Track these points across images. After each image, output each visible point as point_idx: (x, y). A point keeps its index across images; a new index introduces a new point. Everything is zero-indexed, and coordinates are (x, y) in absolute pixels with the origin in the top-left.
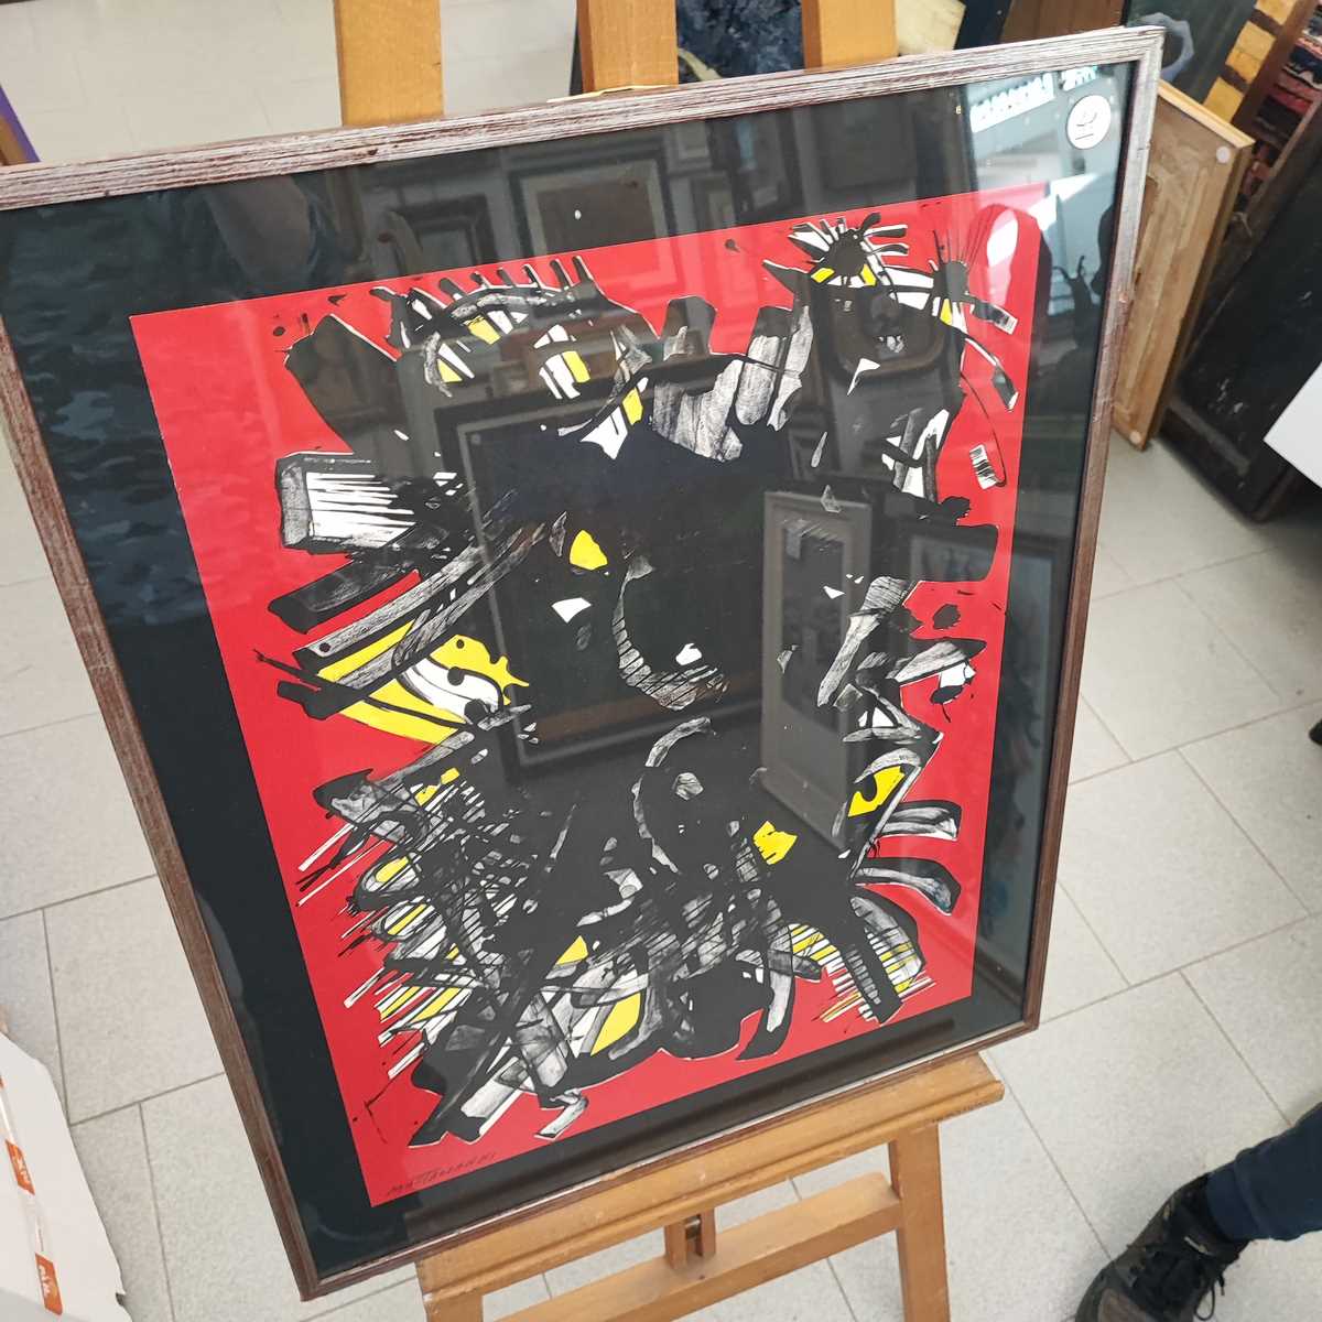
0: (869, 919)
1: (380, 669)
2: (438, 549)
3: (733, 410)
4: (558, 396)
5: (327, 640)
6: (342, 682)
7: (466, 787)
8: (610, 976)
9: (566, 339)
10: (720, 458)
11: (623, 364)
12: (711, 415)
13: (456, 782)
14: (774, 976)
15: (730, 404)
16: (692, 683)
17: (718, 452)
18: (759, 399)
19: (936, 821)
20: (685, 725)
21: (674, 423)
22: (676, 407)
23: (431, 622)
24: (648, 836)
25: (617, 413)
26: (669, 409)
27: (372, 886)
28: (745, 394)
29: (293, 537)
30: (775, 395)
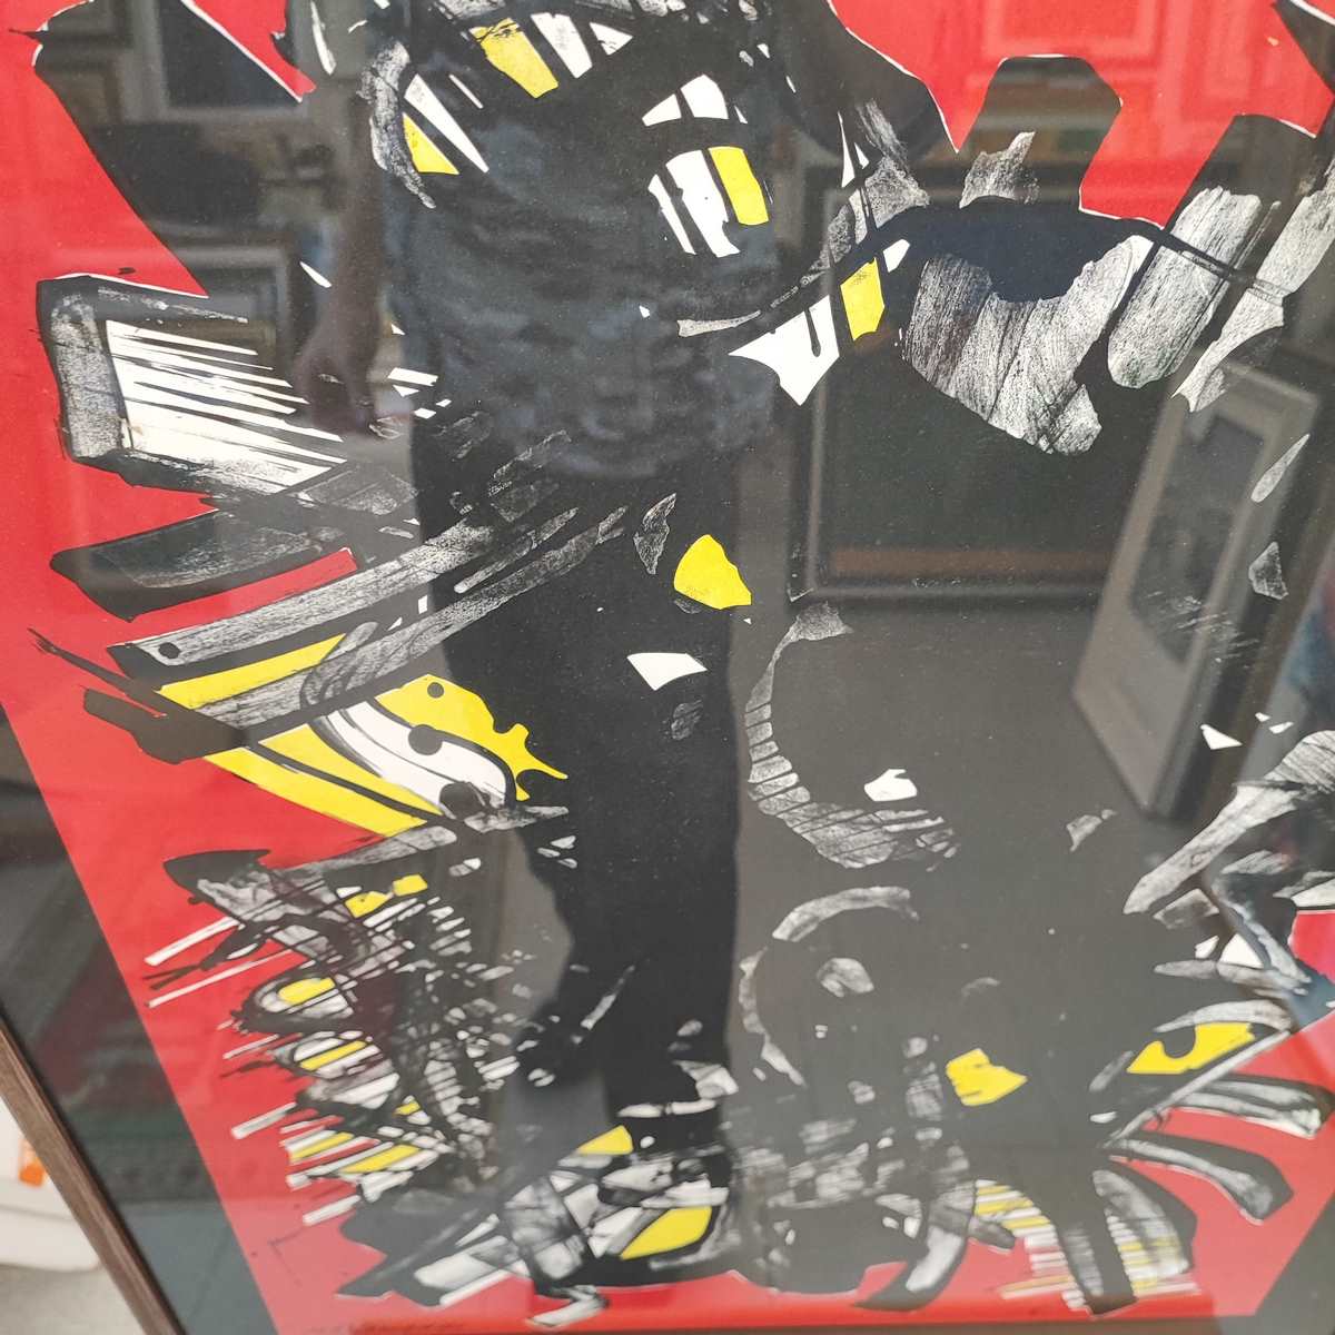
0: (1117, 1201)
1: (278, 704)
2: (396, 519)
3: (1100, 349)
4: (688, 248)
5: (172, 637)
6: (207, 712)
7: (437, 906)
8: (665, 1180)
9: (722, 114)
10: (1043, 444)
11: (855, 199)
12: (1047, 352)
13: (422, 896)
14: (936, 1234)
15: (1095, 334)
16: (887, 832)
17: (1043, 432)
18: (1169, 336)
19: (1286, 1109)
20: (859, 892)
21: (953, 352)
22: (965, 322)
23: (378, 644)
24: (760, 1029)
25: (822, 310)
26: (947, 321)
27: (272, 1004)
28: (1140, 317)
29: (89, 444)
30: (1212, 333)
